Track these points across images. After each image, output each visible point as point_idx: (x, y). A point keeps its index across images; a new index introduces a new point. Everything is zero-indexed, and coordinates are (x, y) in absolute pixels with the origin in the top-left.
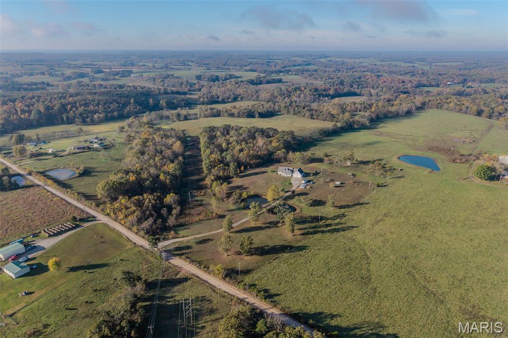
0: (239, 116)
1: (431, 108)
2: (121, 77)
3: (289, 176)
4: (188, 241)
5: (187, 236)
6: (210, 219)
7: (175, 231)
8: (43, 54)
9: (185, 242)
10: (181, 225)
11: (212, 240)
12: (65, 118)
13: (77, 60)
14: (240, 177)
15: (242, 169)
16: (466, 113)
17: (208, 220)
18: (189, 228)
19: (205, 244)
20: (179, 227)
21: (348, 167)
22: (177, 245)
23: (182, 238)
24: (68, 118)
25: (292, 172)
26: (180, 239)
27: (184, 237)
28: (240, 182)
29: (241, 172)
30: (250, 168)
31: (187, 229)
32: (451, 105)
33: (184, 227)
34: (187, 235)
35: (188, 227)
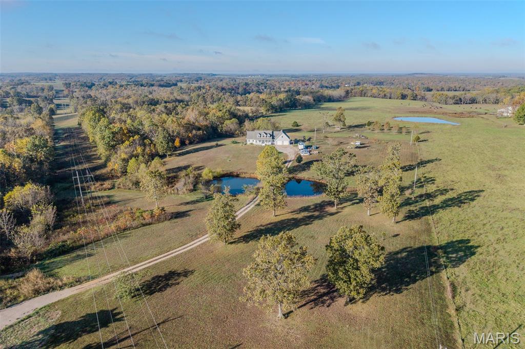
1: (355, 96)
3: (267, 144)
4: (100, 294)
5: (89, 279)
6: (152, 224)
7: (43, 268)
9: (85, 297)
10: (63, 250)
11: (186, 273)
14: (177, 156)
15: (177, 143)
16: (390, 98)
17: (144, 225)
18: (90, 255)
19: (169, 291)
20: (56, 256)
21: (338, 132)
22: (55, 317)
23: (71, 285)
25: (273, 136)
26: (67, 293)
27: (79, 281)
28: (182, 160)
29: (176, 149)
30: (191, 143)
31: (84, 257)
32: (374, 91)
33: (74, 255)
34: (89, 273)
35: (86, 251)
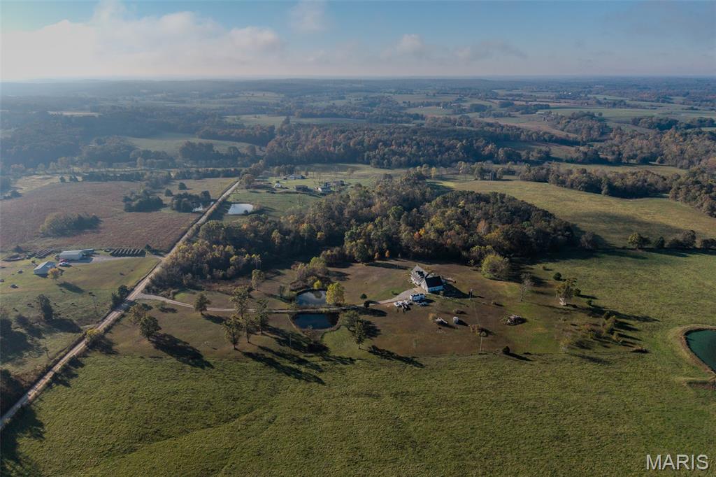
0: (572, 187)
2: (522, 114)
8: (486, 81)
12: (366, 157)
13: (517, 89)
24: (368, 156)
28: (357, 270)
